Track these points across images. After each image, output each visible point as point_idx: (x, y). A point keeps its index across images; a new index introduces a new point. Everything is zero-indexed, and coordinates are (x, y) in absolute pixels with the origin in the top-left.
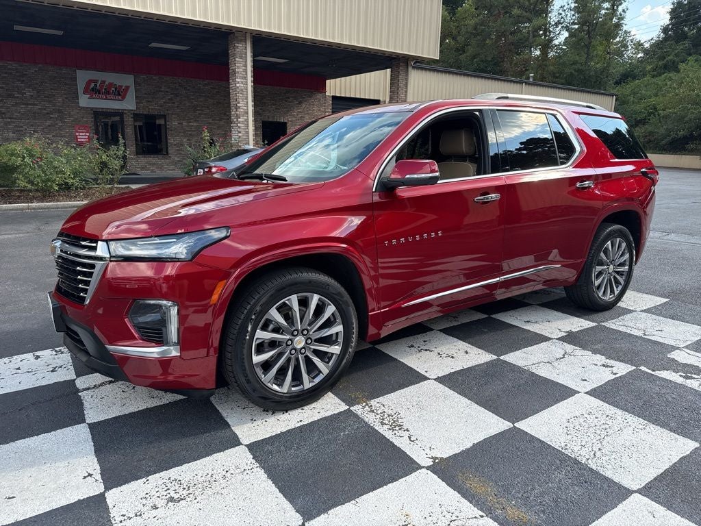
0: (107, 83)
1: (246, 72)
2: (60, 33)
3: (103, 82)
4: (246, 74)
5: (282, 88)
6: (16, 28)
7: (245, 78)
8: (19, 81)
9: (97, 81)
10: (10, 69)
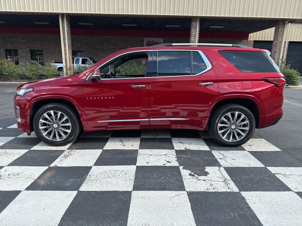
0: (154, 42)
1: (196, 34)
2: (136, 25)
3: (152, 41)
4: (196, 35)
5: (225, 39)
6: (124, 25)
7: (195, 37)
8: (126, 43)
9: (150, 41)
10: (124, 39)
